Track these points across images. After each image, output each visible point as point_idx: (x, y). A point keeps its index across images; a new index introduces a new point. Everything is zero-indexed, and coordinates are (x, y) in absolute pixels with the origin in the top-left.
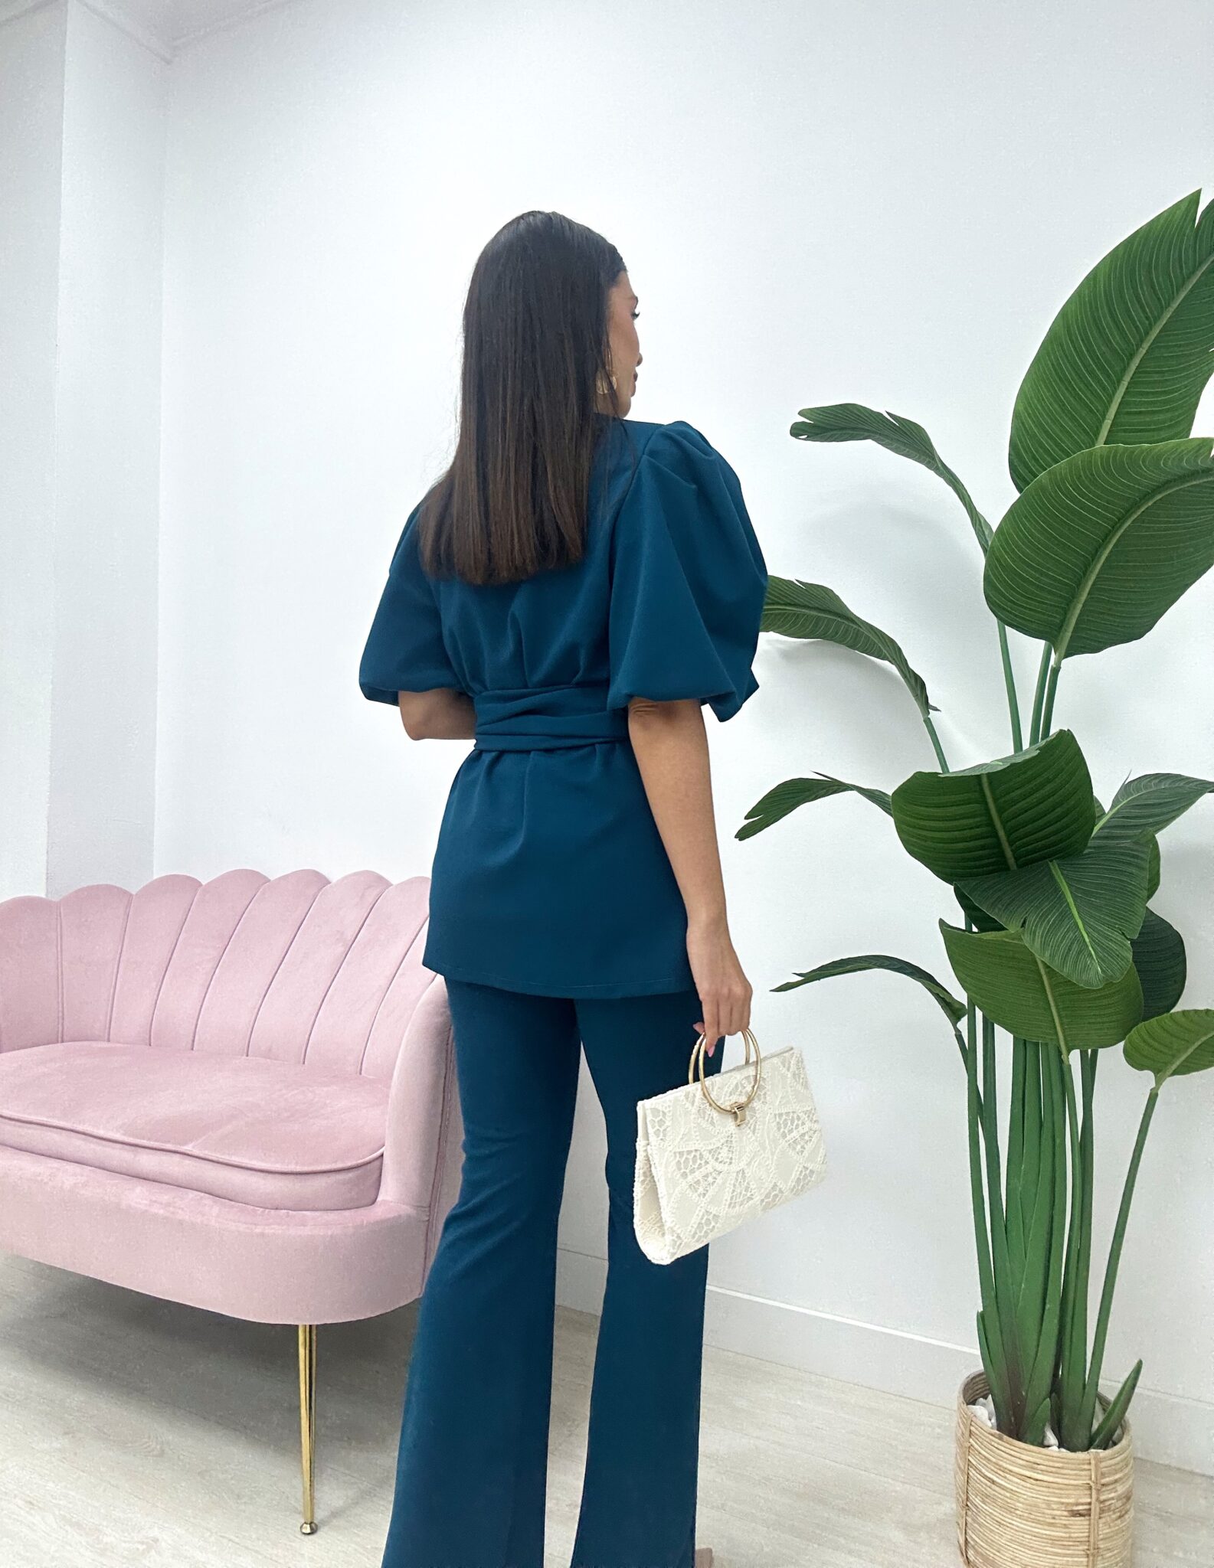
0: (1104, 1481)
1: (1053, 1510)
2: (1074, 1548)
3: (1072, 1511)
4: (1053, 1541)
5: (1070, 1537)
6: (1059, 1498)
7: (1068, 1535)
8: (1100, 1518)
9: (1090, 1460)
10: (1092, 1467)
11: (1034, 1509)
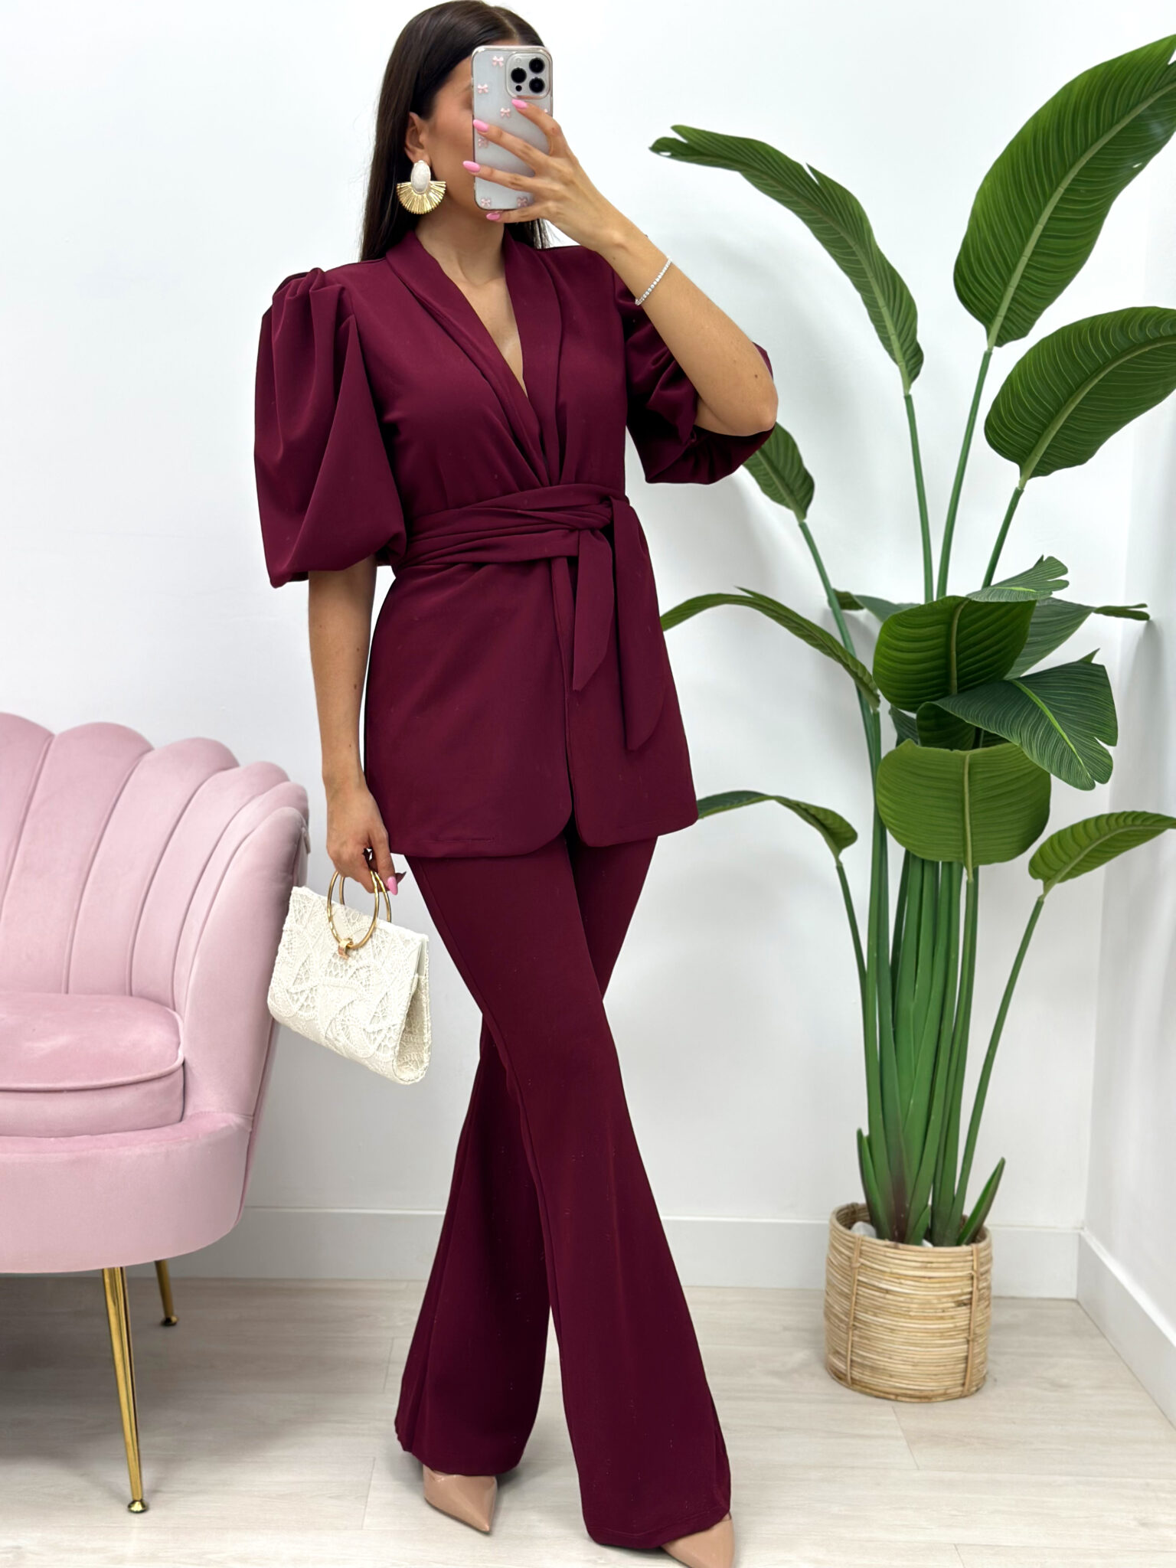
0: (982, 1270)
1: (943, 1303)
2: (957, 1336)
3: (957, 1302)
4: (942, 1334)
5: (956, 1327)
6: (949, 1290)
7: (951, 1326)
8: (978, 1306)
9: (972, 1251)
10: (975, 1258)
11: (928, 1306)
